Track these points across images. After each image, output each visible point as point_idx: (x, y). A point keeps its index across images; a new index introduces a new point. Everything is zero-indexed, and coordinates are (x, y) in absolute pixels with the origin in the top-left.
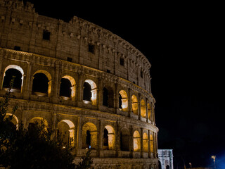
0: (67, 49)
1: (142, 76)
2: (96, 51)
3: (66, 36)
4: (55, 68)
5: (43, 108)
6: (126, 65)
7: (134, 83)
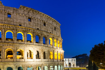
0: (19, 21)
1: (55, 30)
2: (32, 21)
3: (18, 15)
4: (14, 29)
5: (10, 45)
6: (46, 25)
7: (51, 33)
